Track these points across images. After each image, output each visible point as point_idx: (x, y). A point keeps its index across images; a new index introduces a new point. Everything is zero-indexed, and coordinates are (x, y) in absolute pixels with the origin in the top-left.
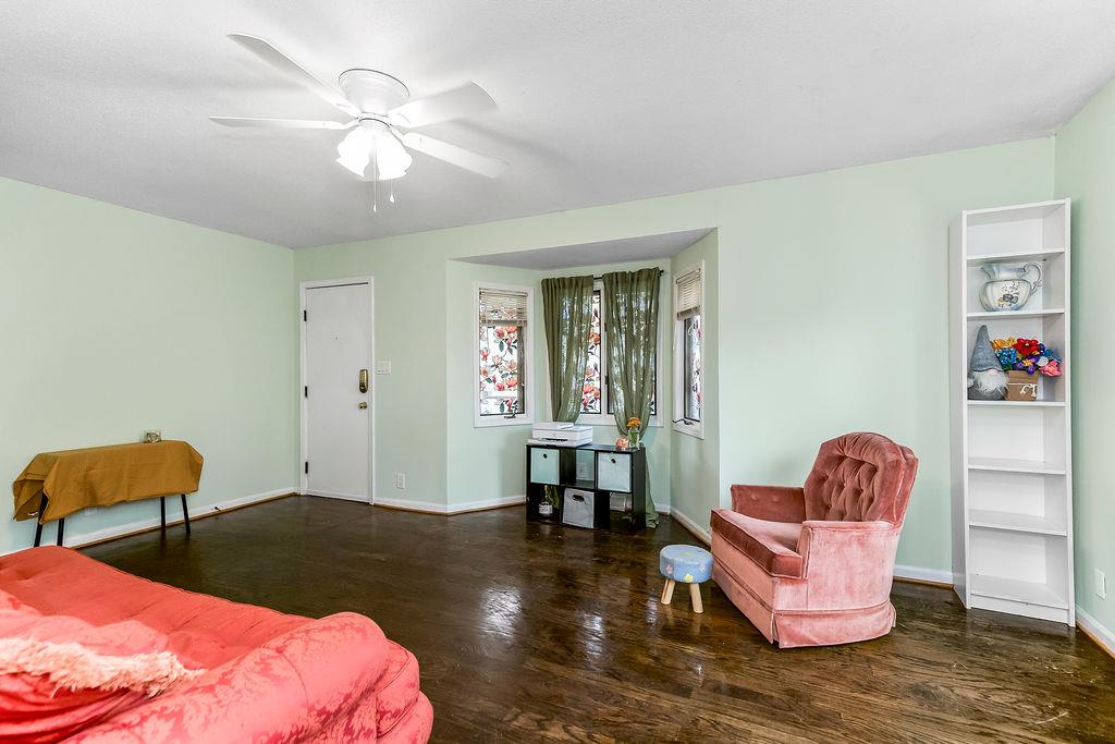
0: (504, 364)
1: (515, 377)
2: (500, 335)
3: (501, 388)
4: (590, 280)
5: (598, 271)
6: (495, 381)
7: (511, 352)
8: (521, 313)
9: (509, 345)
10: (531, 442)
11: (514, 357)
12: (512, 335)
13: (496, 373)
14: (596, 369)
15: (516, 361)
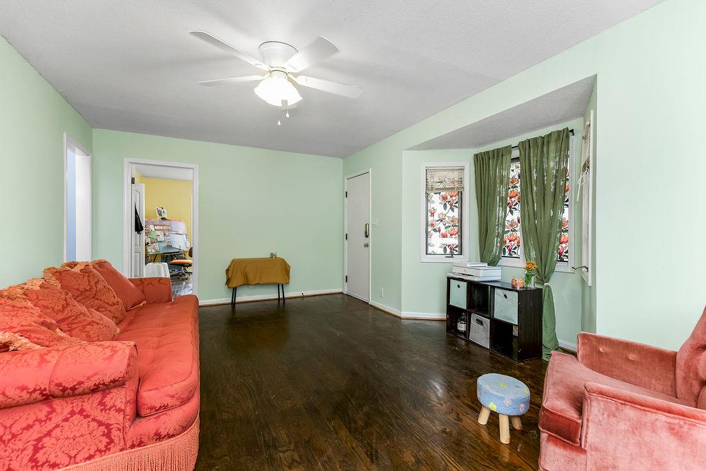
0: (447, 219)
1: (456, 229)
2: (444, 198)
3: (444, 236)
4: (509, 149)
5: (514, 141)
6: (439, 231)
7: (453, 210)
8: (461, 181)
9: (451, 205)
10: (452, 275)
11: (456, 213)
12: (454, 198)
13: (441, 225)
14: (519, 222)
15: (457, 217)
